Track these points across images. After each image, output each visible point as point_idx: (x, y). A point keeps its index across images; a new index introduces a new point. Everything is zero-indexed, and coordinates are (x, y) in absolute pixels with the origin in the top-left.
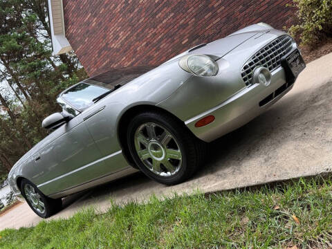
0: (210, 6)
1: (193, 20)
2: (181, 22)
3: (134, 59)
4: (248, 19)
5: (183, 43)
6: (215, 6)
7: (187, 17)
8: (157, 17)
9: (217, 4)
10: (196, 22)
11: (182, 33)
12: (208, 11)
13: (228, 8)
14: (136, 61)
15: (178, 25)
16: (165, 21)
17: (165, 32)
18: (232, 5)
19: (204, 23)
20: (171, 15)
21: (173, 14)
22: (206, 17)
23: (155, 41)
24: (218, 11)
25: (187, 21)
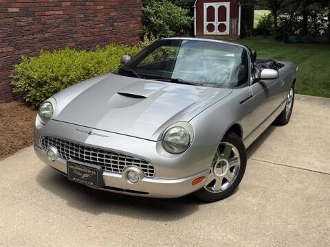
18: (76, 8)
22: (50, 0)
24: (64, 4)
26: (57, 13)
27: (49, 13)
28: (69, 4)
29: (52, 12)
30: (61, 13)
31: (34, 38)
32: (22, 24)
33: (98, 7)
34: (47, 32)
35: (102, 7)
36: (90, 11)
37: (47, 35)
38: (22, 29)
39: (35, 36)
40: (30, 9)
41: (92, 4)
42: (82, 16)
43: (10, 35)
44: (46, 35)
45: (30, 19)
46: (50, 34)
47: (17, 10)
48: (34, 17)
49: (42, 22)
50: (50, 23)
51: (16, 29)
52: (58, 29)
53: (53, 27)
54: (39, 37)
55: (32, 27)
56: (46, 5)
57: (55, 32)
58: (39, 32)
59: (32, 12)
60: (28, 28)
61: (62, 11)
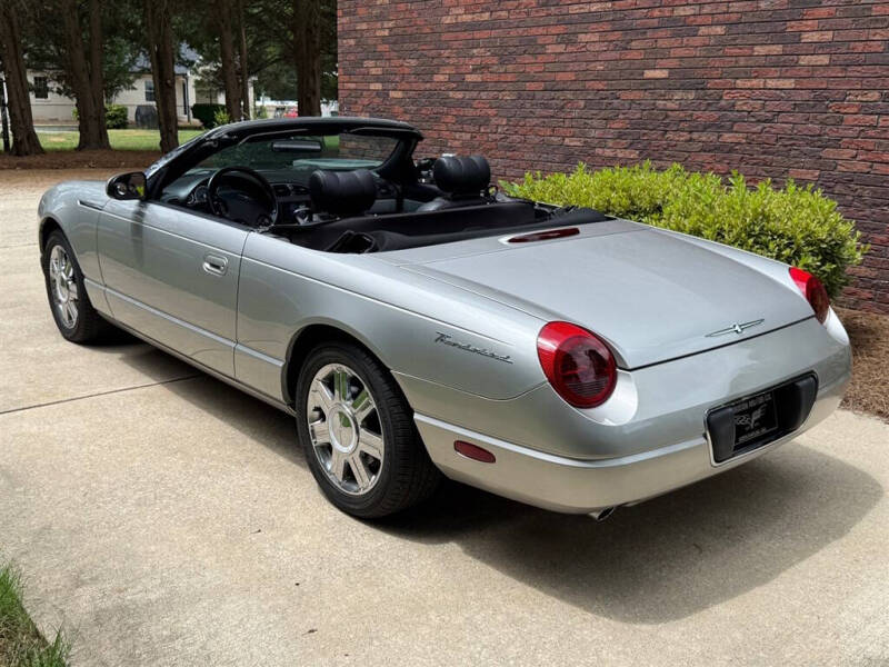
0: (793, 26)
1: (719, 30)
2: (680, 12)
3: (486, 16)
4: (870, 144)
5: (649, 74)
6: (807, 37)
7: (707, 9)
9: (815, 37)
10: (722, 43)
11: (660, 43)
12: (778, 36)
13: (837, 72)
14: (490, 25)
15: (667, 12)
18: (853, 71)
22: (759, 50)
23: (575, 9)
24: (804, 60)
25: (699, 20)
26: (771, 83)
27: (748, 84)
28: (825, 60)
29: (755, 82)
30: (789, 84)
31: (691, 140)
32: (670, 105)
34: (730, 130)
37: (727, 137)
38: (667, 116)
39: (695, 135)
40: (696, 73)
42: (875, 95)
43: (638, 125)
44: (726, 135)
45: (692, 95)
46: (740, 137)
47: (664, 74)
48: (701, 92)
49: (723, 103)
50: (745, 108)
51: (652, 114)
52: (765, 125)
53: (753, 120)
54: (704, 139)
55: (691, 115)
56: (742, 63)
57: (754, 133)
58: (709, 127)
59: (699, 81)
60: (682, 114)
61: (793, 80)
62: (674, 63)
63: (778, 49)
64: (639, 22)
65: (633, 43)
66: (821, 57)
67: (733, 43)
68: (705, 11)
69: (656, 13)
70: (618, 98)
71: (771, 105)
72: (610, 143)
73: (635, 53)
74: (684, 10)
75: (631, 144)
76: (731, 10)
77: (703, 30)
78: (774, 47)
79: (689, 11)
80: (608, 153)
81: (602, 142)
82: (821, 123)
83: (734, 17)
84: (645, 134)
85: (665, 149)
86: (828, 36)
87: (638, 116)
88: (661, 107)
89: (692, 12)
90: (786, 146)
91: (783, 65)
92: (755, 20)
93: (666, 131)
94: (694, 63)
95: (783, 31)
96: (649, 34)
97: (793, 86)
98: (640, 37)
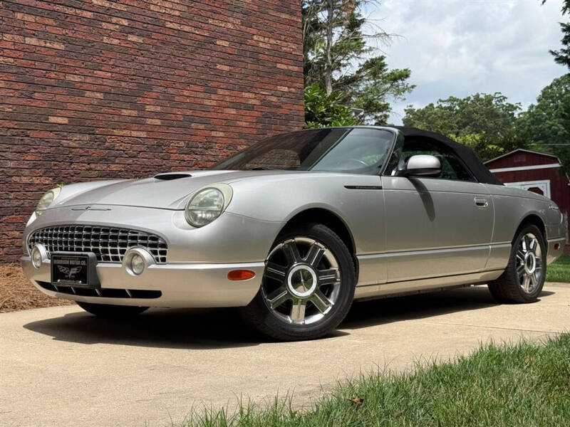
0: (140, 100)
1: (99, 95)
2: (70, 78)
5: (52, 119)
6: (149, 108)
8: (19, 16)
9: (152, 108)
10: (102, 105)
11: (58, 98)
12: (134, 106)
13: (164, 130)
15: (61, 76)
16: (34, 41)
17: (19, 62)
18: (172, 130)
19: (116, 118)
20: (56, 46)
21: (62, 47)
22: (125, 112)
24: (149, 121)
25: (85, 86)
26: (135, 134)
27: (122, 133)
28: (158, 122)
29: (125, 132)
30: (143, 135)
31: (91, 169)
32: (72, 144)
33: (213, 134)
34: (114, 163)
35: (222, 134)
36: (197, 138)
37: (114, 167)
38: (71, 152)
39: (93, 166)
40: (88, 122)
41: (202, 127)
42: (182, 144)
43: (49, 157)
45: (87, 138)
46: (120, 167)
47: (65, 121)
48: (93, 136)
49: (107, 144)
50: (121, 148)
51: (59, 150)
52: (134, 159)
53: (127, 156)
54: (99, 168)
55: (87, 152)
56: (116, 119)
57: (128, 165)
58: (101, 160)
59: (91, 128)
60: (81, 151)
61: (145, 133)
62: (72, 114)
63: (134, 113)
64: (39, 79)
65: (36, 94)
66: (157, 120)
67: (108, 105)
68: (88, 81)
69: (53, 75)
70: (28, 136)
71: (136, 147)
72: (26, 172)
73: (39, 102)
74: (73, 77)
75: (45, 173)
76: (105, 83)
77: (88, 94)
78: (133, 111)
79: (77, 79)
80: (25, 180)
81: (18, 171)
82: (162, 158)
83: (108, 89)
84: (55, 165)
85: (72, 176)
86: (159, 109)
87: (48, 150)
88: (65, 145)
89: (80, 80)
90: (146, 172)
91: (138, 122)
92: (120, 93)
93: (72, 163)
94: (85, 115)
95: (135, 103)
96: (48, 89)
97: (145, 136)
98: (41, 91)
